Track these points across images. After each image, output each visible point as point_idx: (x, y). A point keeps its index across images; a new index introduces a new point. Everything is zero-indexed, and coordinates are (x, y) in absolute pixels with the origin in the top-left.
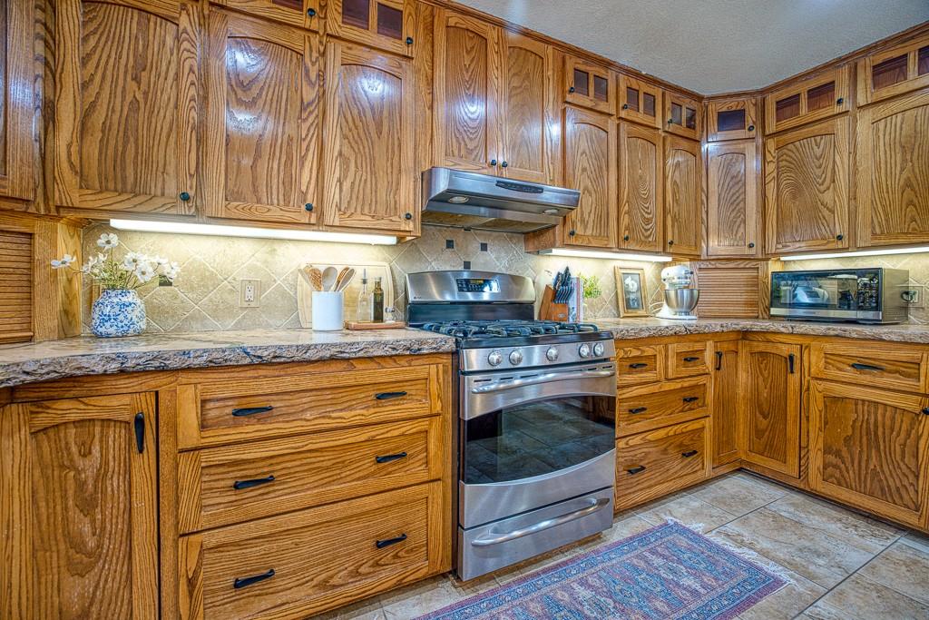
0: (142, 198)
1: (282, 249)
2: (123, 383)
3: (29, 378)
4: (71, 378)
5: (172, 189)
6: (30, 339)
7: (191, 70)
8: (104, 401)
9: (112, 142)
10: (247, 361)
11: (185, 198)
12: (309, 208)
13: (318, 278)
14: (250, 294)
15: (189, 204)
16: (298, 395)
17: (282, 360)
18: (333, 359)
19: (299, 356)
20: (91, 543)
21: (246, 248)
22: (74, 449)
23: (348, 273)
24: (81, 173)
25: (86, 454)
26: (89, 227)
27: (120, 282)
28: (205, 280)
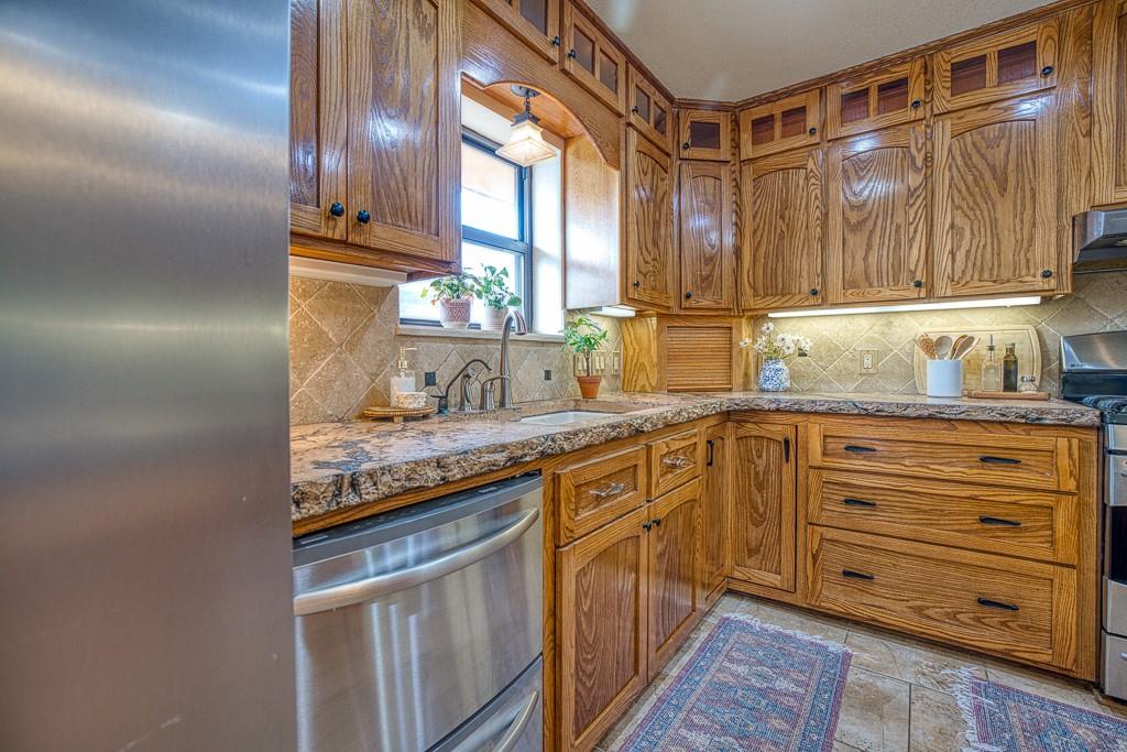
0: (788, 297)
1: (897, 321)
2: (778, 417)
3: (737, 408)
4: (753, 410)
5: (806, 288)
6: (730, 390)
7: (816, 198)
8: (768, 427)
9: (770, 264)
10: (856, 411)
11: (814, 293)
12: (918, 284)
13: (932, 347)
14: (868, 362)
15: (818, 297)
16: (898, 444)
17: (884, 414)
18: (931, 418)
19: (898, 412)
20: (761, 510)
21: (864, 323)
22: (754, 452)
23: (967, 341)
24: (754, 289)
25: (760, 457)
26: (758, 318)
27: (774, 354)
28: (832, 351)
